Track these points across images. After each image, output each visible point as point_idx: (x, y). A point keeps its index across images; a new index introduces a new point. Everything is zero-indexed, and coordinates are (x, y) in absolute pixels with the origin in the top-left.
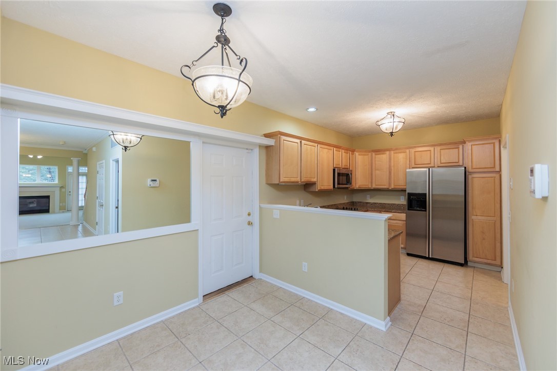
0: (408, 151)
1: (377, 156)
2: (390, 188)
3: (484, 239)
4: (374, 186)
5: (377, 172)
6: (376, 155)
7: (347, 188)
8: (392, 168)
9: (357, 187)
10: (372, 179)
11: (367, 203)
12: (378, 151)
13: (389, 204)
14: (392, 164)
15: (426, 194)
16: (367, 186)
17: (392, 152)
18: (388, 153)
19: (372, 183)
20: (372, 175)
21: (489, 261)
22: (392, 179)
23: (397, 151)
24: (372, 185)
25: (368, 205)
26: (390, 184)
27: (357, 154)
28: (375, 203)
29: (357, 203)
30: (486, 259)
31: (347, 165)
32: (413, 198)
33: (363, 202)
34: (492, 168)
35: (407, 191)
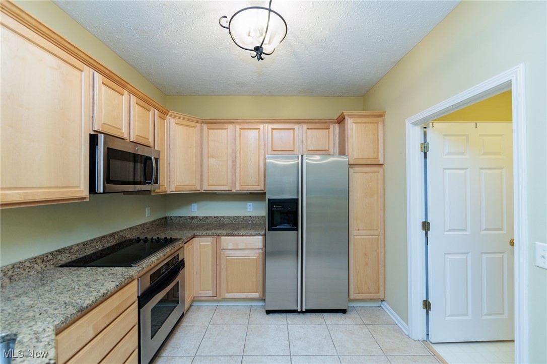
0: (261, 127)
1: (211, 131)
2: (234, 191)
3: (367, 264)
4: (206, 188)
5: (212, 161)
6: (209, 128)
7: (149, 192)
8: (238, 155)
9: (173, 189)
10: (202, 175)
11: (193, 218)
12: (214, 123)
13: (229, 218)
14: (238, 148)
15: (297, 199)
16: (193, 188)
17: (238, 127)
18: (230, 127)
19: (202, 180)
20: (202, 166)
21: (372, 296)
22: (237, 174)
23: (246, 126)
24: (201, 185)
25: (195, 221)
26: (233, 184)
27: (173, 121)
28: (207, 218)
29: (174, 219)
30: (369, 293)
31: (148, 139)
32: (276, 207)
33: (185, 217)
34: (376, 158)
35: (268, 196)
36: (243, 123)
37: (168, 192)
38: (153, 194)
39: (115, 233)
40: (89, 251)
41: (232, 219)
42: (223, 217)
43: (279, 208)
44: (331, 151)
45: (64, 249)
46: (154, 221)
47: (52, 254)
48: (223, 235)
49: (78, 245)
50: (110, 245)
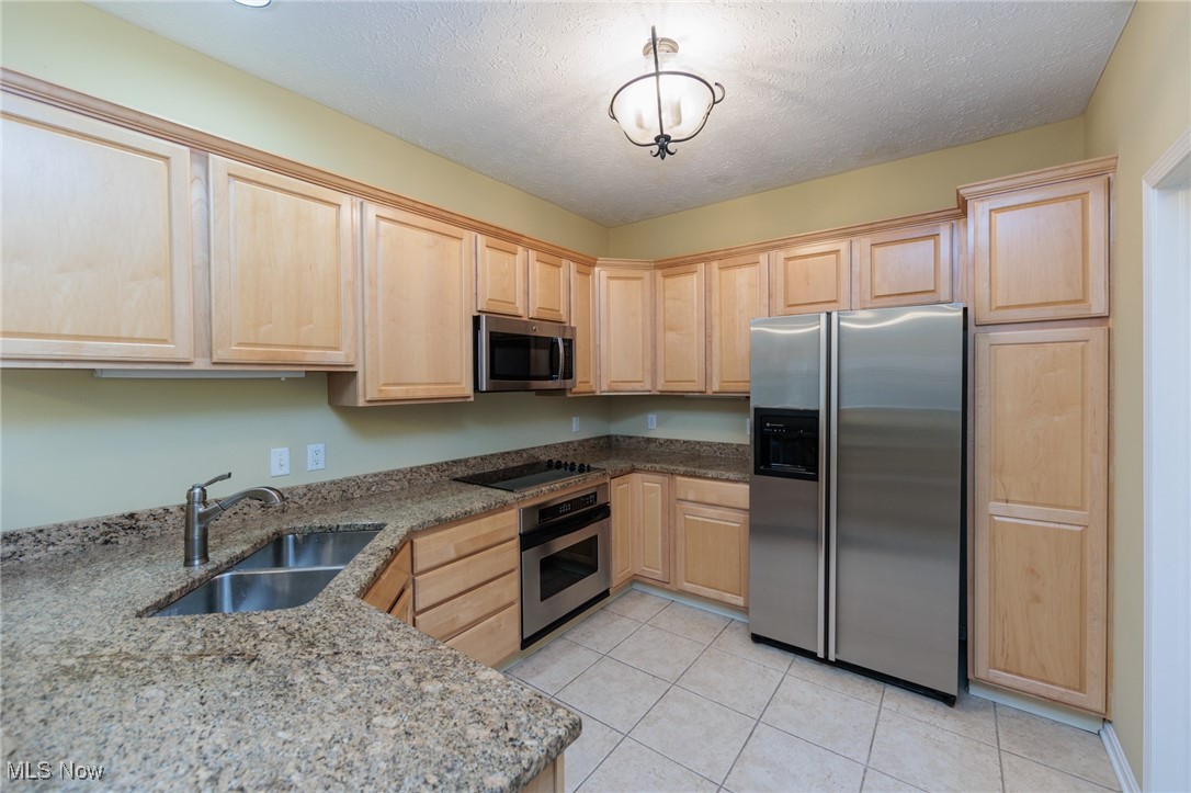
0: (763, 258)
1: (669, 281)
2: (709, 393)
3: (1037, 599)
4: (661, 386)
5: (671, 336)
6: (665, 276)
7: (562, 391)
8: (716, 321)
9: (605, 388)
10: (654, 363)
11: (649, 440)
12: (674, 266)
13: (710, 445)
14: (715, 308)
15: (817, 412)
16: (638, 386)
17: (715, 265)
18: (701, 267)
19: (654, 372)
20: (654, 347)
21: (1056, 692)
22: (716, 360)
23: (730, 262)
24: (654, 382)
25: (652, 446)
26: (707, 378)
27: (604, 274)
28: (672, 441)
29: (621, 439)
30: (1042, 681)
31: (559, 311)
32: (770, 427)
33: (638, 438)
34: (1076, 301)
35: (754, 403)
36: (728, 257)
37: (598, 393)
38: (569, 395)
39: (523, 450)
40: (488, 468)
41: (715, 448)
42: (699, 443)
43: (778, 428)
44: (944, 294)
45: (460, 461)
46: (587, 440)
47: (446, 463)
48: (679, 475)
49: (475, 458)
50: (515, 465)
